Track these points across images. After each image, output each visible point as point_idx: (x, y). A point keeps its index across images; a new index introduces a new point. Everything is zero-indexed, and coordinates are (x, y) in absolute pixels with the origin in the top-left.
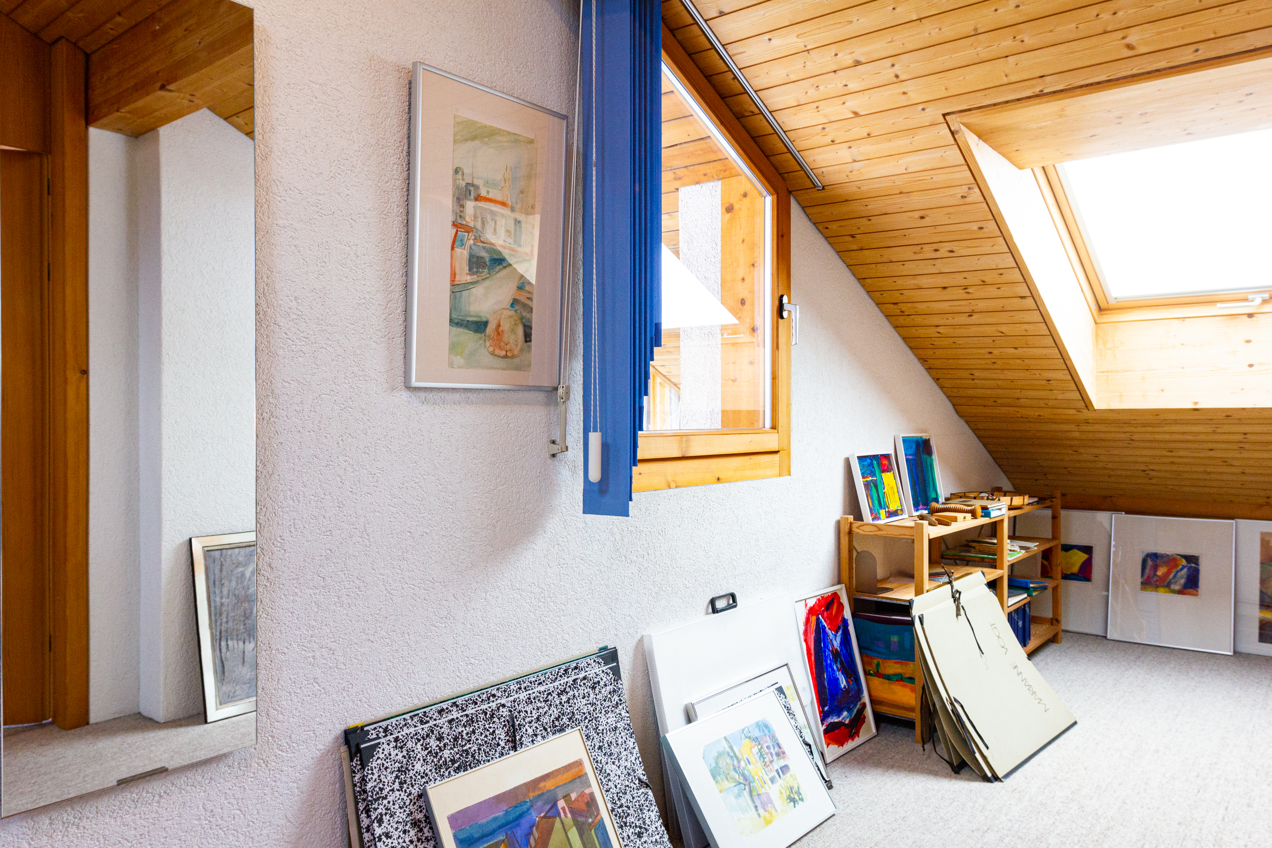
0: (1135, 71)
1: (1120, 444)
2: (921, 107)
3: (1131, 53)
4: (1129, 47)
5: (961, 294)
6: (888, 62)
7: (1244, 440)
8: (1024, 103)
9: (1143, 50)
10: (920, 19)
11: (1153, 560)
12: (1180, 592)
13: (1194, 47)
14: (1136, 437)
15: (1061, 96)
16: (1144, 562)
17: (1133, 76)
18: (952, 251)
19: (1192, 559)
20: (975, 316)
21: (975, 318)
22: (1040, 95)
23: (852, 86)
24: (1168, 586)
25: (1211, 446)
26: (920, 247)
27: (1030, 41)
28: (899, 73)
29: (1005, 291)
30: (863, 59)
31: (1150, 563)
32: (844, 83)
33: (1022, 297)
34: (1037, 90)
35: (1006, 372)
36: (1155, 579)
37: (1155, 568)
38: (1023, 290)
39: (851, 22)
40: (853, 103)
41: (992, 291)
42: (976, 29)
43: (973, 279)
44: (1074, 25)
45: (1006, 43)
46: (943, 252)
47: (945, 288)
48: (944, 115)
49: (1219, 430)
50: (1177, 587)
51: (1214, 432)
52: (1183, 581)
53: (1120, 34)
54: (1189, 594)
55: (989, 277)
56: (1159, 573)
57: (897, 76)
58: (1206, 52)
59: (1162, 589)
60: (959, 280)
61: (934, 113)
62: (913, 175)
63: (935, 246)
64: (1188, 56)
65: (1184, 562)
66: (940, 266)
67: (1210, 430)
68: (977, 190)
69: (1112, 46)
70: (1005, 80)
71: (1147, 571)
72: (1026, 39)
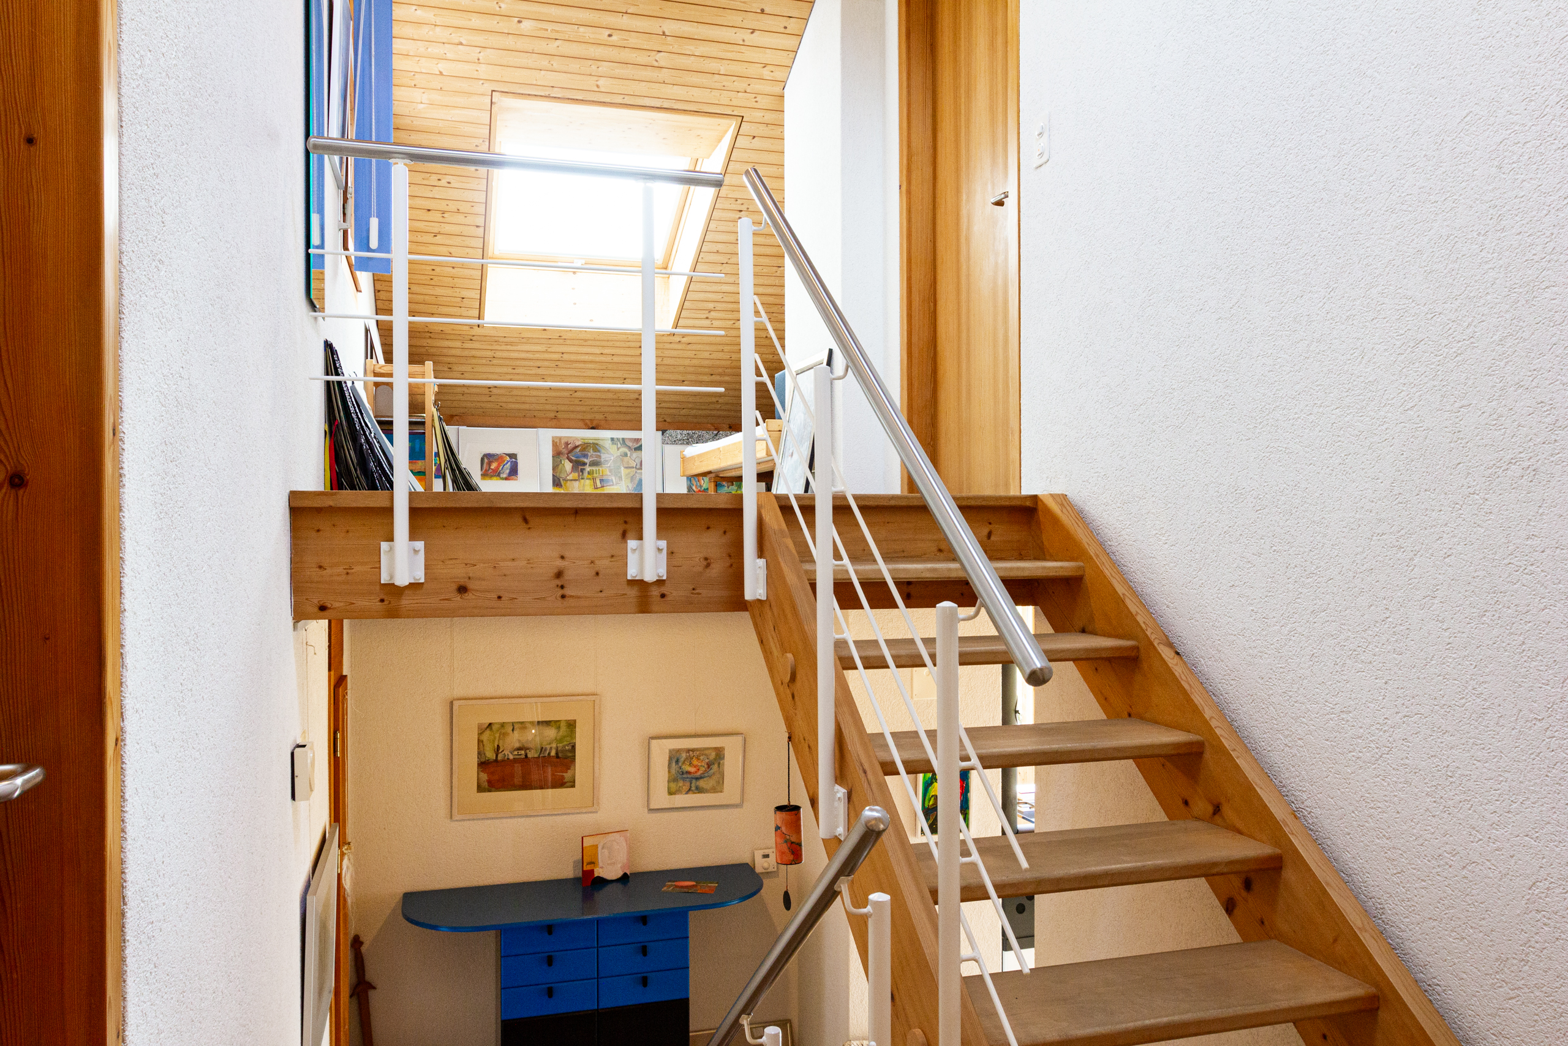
0: (595, 99)
1: (484, 361)
2: (482, 82)
3: (597, 89)
4: (598, 86)
5: (437, 216)
6: (478, 50)
7: (561, 359)
8: (539, 98)
9: (602, 90)
10: (508, 34)
11: (488, 459)
12: (506, 479)
13: (623, 96)
14: (498, 354)
15: (559, 100)
16: (482, 460)
17: (593, 101)
18: (449, 183)
19: (513, 456)
20: (439, 237)
21: (439, 239)
22: (548, 97)
23: (449, 56)
24: (499, 475)
25: (539, 364)
26: (429, 175)
27: (556, 66)
28: (481, 58)
29: (470, 220)
30: (464, 42)
31: (486, 460)
32: (446, 52)
33: (477, 226)
34: (547, 93)
35: (436, 288)
36: (490, 471)
37: (489, 464)
38: (480, 221)
39: (470, 20)
40: (442, 66)
41: (460, 218)
42: (533, 50)
43: (453, 207)
44: (579, 66)
45: (544, 62)
46: (443, 182)
47: (429, 210)
48: (493, 91)
49: (549, 350)
50: (504, 476)
51: (546, 352)
52: (508, 471)
53: (596, 78)
54: (512, 479)
55: (464, 207)
56: (492, 467)
57: (479, 59)
58: (628, 100)
59: (495, 478)
60: (442, 206)
61: (488, 87)
62: (453, 123)
63: (439, 177)
64: (619, 99)
65: (508, 459)
66: (437, 193)
67: (544, 349)
68: (487, 143)
69: (590, 83)
70: (535, 83)
71: (485, 465)
72: (554, 64)
